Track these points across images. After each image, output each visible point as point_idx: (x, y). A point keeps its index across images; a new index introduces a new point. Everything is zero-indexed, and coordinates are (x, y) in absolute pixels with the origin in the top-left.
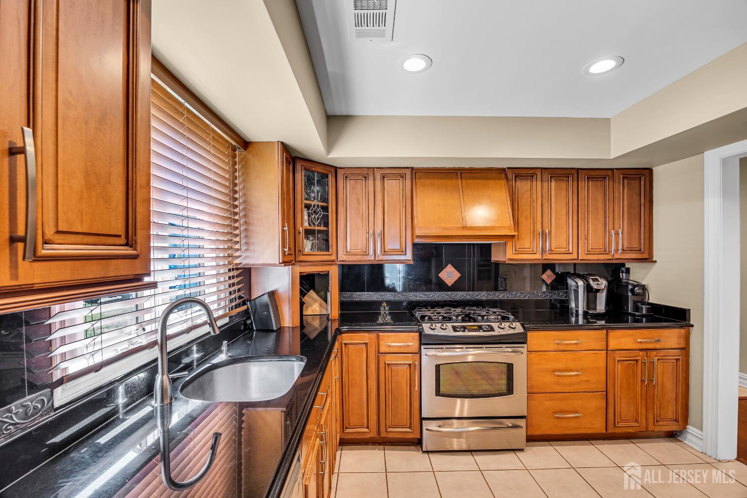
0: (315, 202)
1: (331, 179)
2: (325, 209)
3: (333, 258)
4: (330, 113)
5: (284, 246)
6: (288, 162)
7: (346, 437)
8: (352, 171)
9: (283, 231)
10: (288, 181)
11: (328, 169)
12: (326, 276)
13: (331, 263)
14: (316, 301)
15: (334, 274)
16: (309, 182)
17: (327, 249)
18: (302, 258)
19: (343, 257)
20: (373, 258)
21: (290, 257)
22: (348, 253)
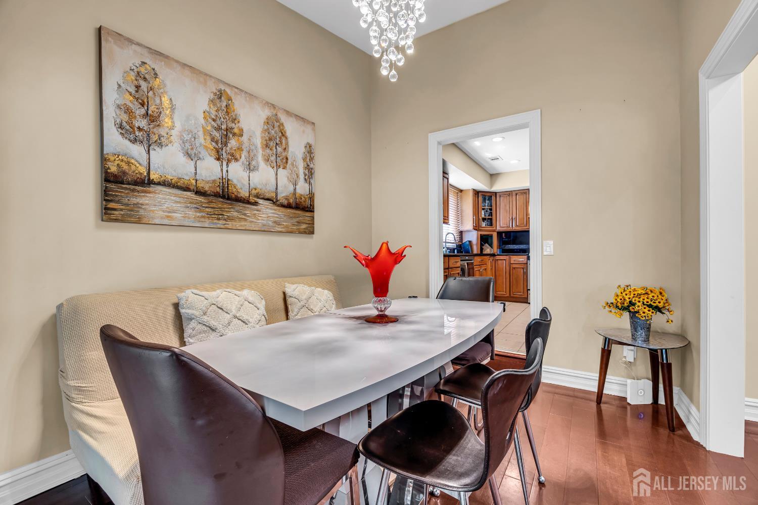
0: (487, 207)
1: (493, 198)
2: (491, 209)
3: (494, 229)
4: (491, 173)
5: (474, 223)
6: (475, 194)
7: (497, 295)
8: (503, 193)
9: (474, 219)
10: (475, 200)
11: (492, 193)
12: (491, 236)
13: (494, 231)
14: (488, 248)
15: (495, 235)
16: (484, 200)
17: (492, 226)
18: (481, 229)
19: (498, 228)
20: (511, 229)
21: (477, 228)
22: (501, 227)
